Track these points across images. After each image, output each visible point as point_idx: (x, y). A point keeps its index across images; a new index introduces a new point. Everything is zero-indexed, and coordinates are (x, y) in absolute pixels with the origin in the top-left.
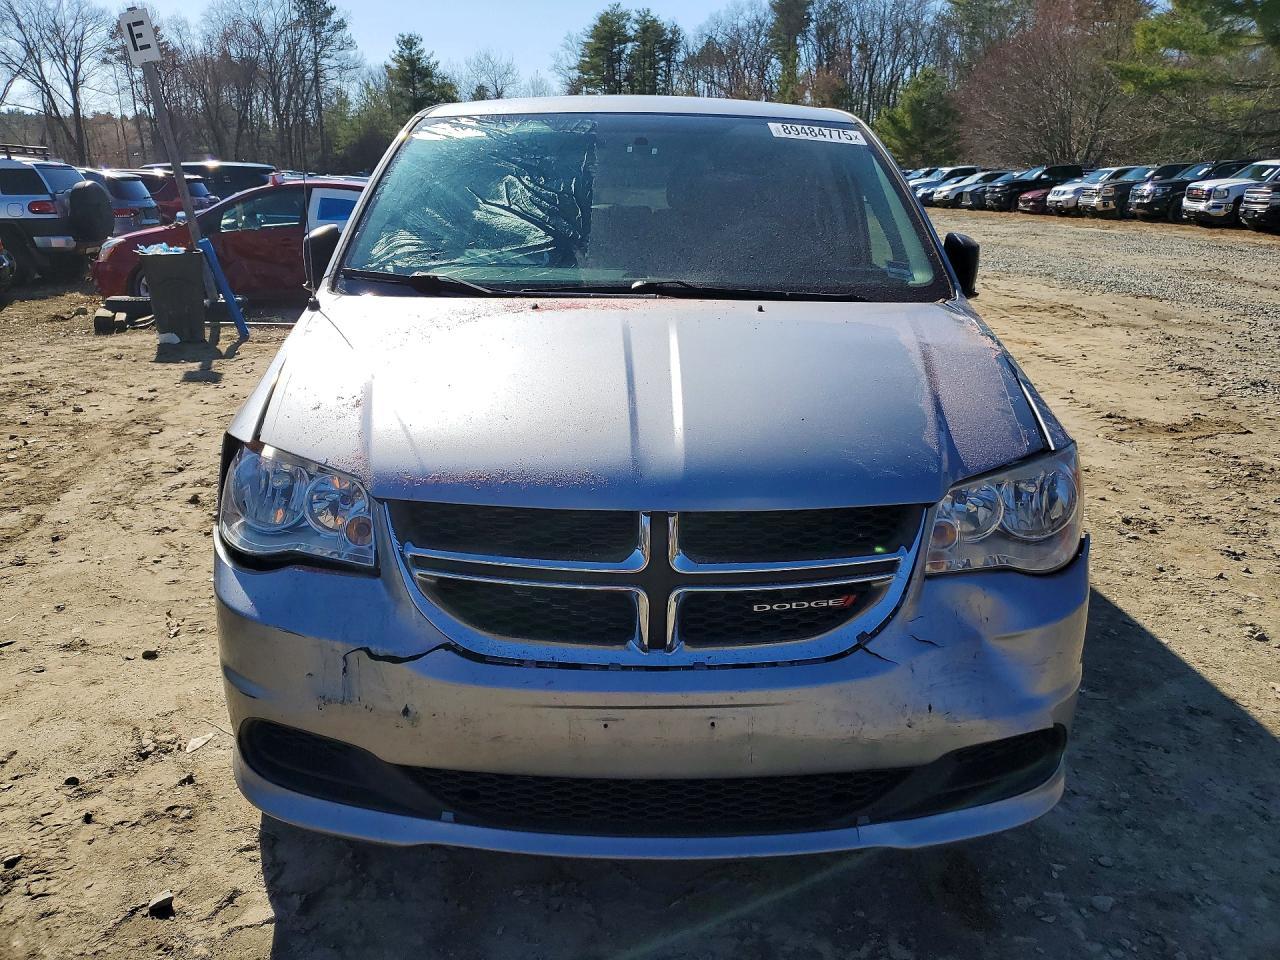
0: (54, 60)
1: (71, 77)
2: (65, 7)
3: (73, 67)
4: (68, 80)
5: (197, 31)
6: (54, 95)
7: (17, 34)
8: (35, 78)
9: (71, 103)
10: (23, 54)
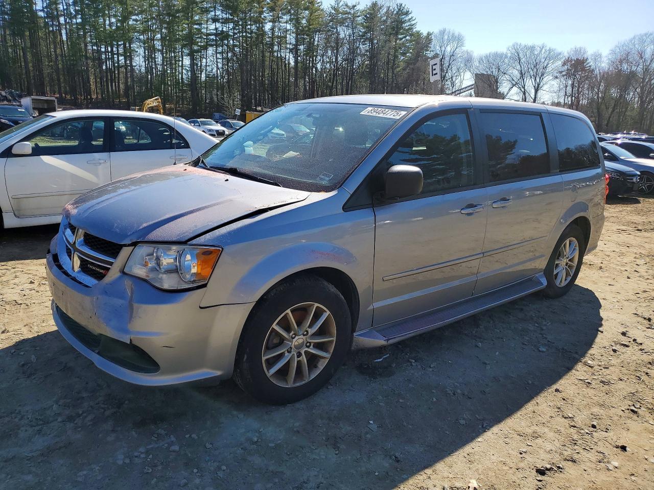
0: (531, 77)
1: (536, 85)
2: (543, 53)
3: (538, 81)
4: (535, 87)
5: (605, 59)
6: (527, 94)
7: (518, 67)
8: (520, 86)
9: (533, 97)
10: (519, 75)
